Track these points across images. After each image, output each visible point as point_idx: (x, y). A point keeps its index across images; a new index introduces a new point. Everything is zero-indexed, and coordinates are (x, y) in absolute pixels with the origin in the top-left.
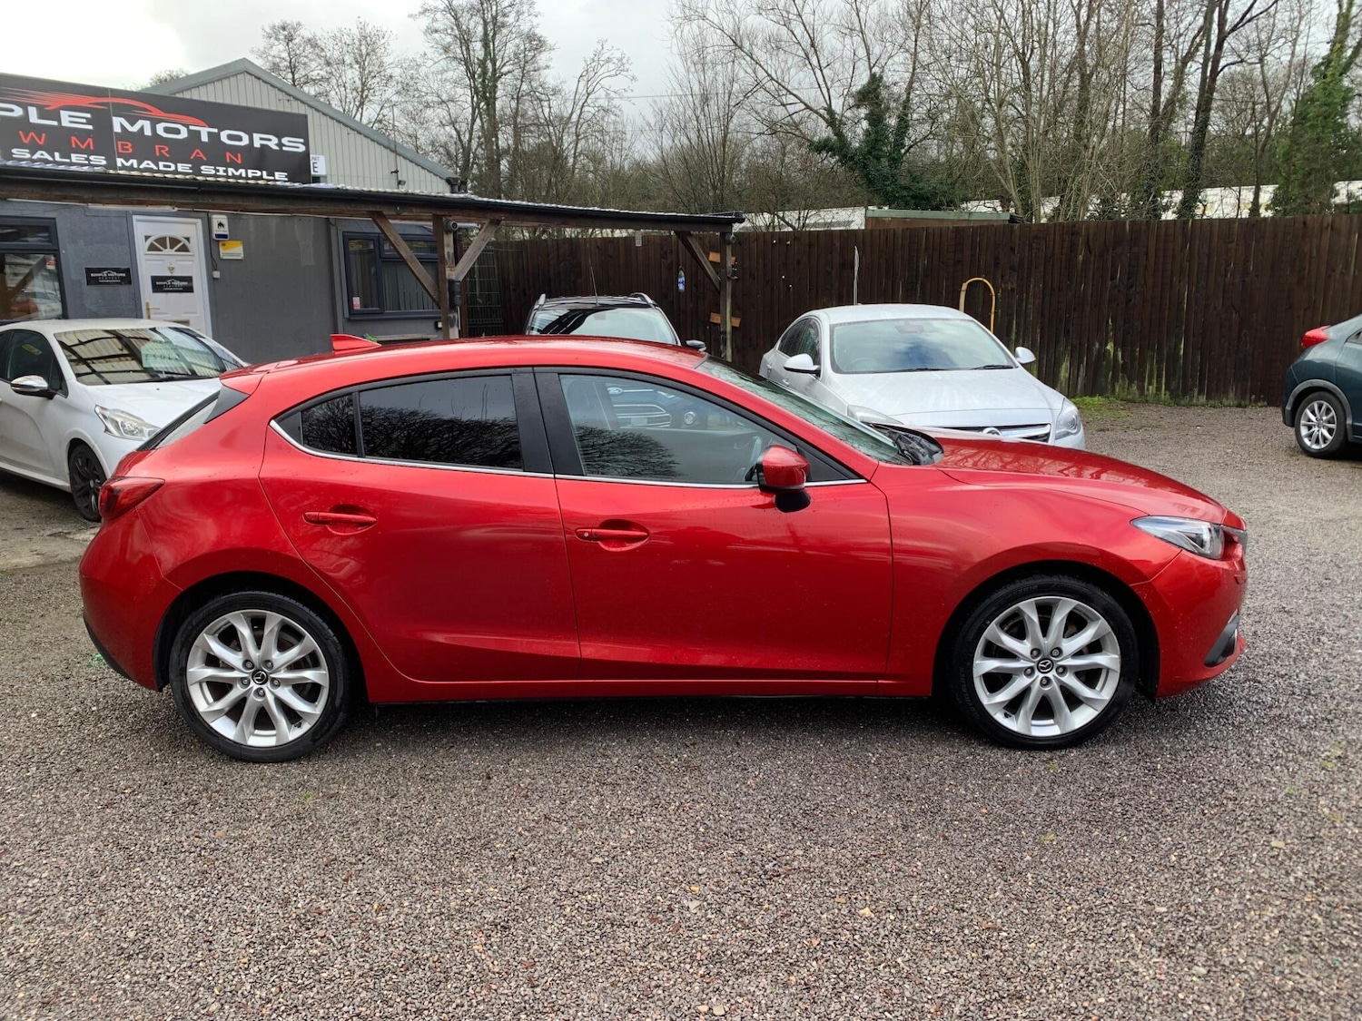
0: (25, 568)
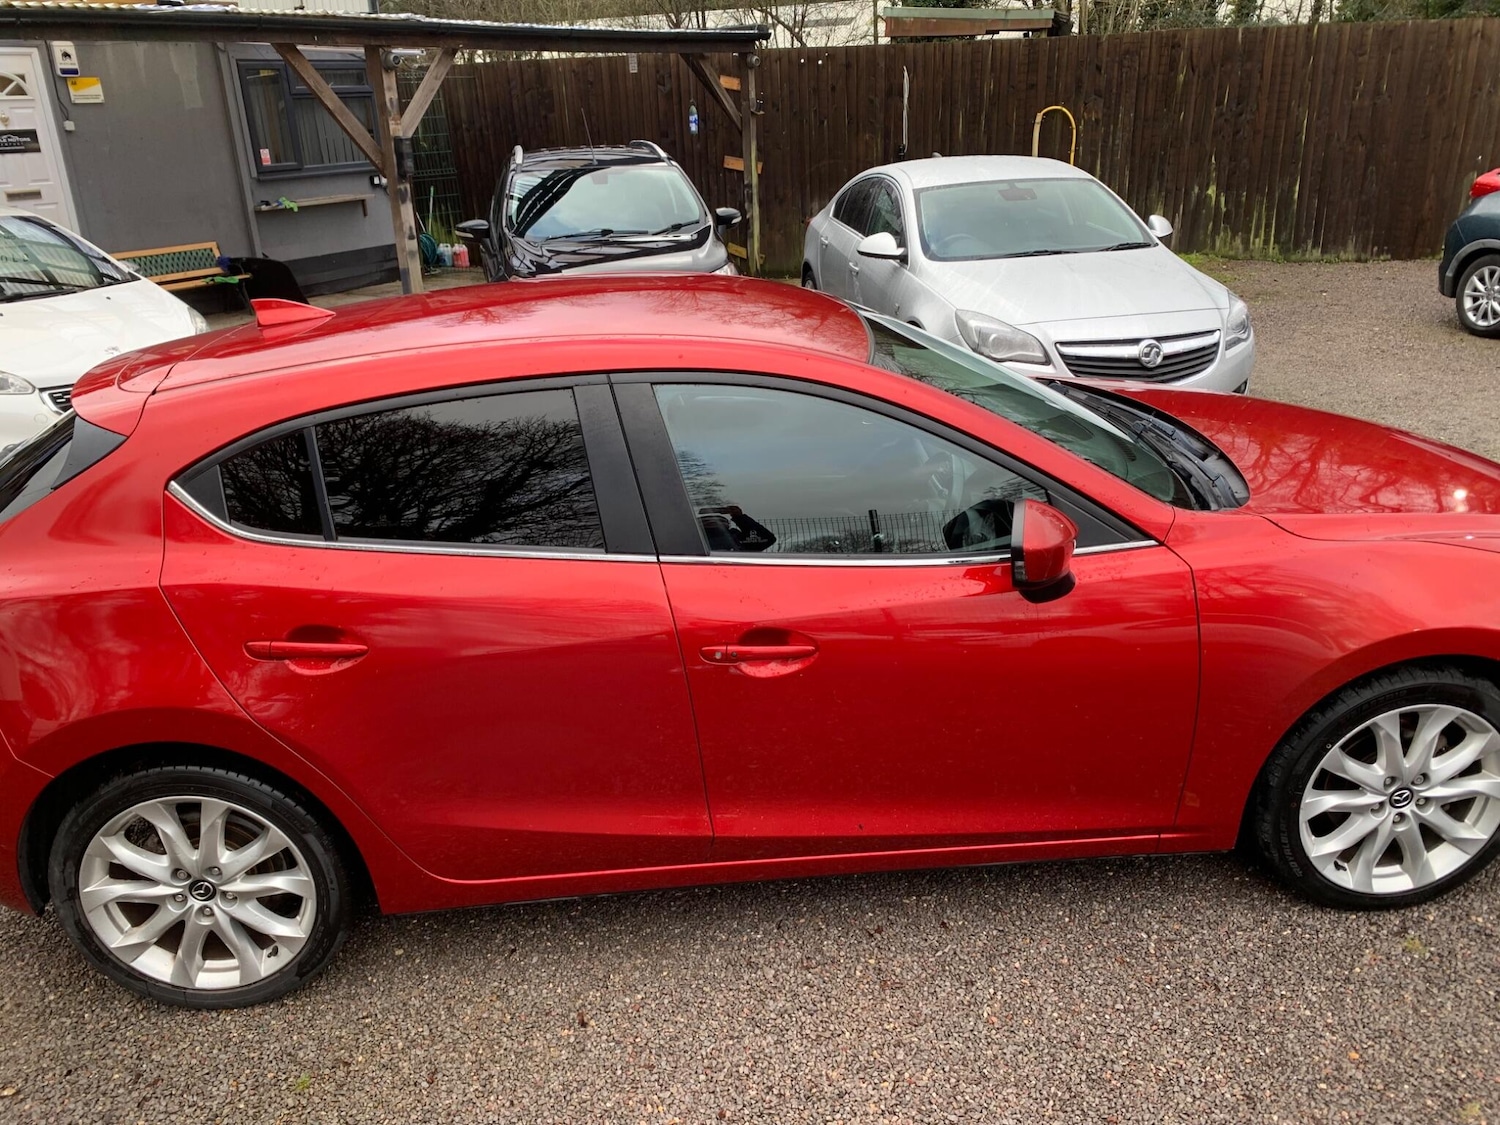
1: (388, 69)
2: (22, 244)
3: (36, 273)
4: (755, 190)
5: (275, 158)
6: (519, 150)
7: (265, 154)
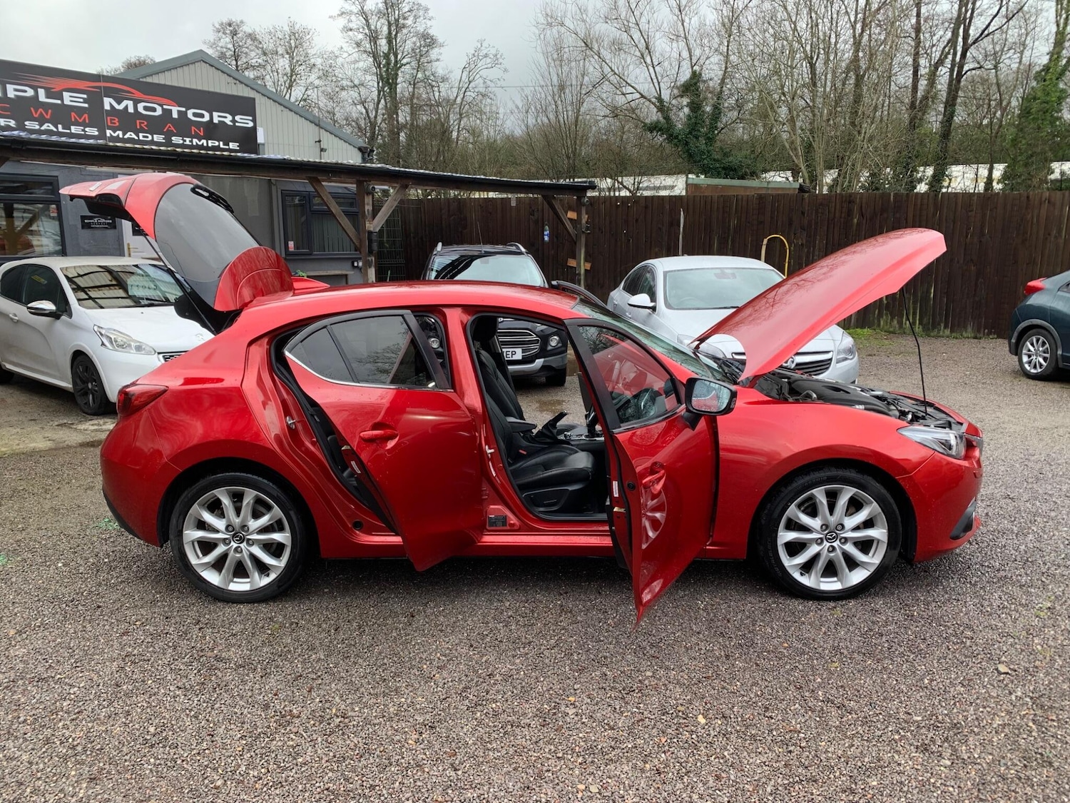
0: (41, 451)
1: (368, 194)
2: (153, 280)
3: (159, 296)
4: (582, 277)
5: (296, 247)
6: (440, 244)
7: (291, 244)
